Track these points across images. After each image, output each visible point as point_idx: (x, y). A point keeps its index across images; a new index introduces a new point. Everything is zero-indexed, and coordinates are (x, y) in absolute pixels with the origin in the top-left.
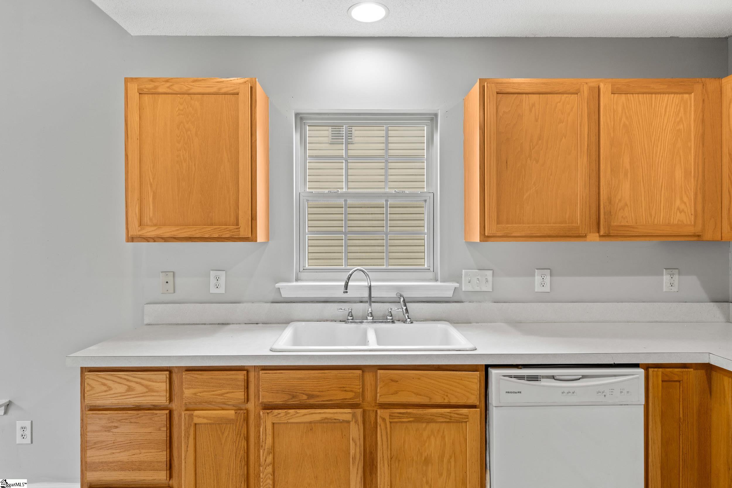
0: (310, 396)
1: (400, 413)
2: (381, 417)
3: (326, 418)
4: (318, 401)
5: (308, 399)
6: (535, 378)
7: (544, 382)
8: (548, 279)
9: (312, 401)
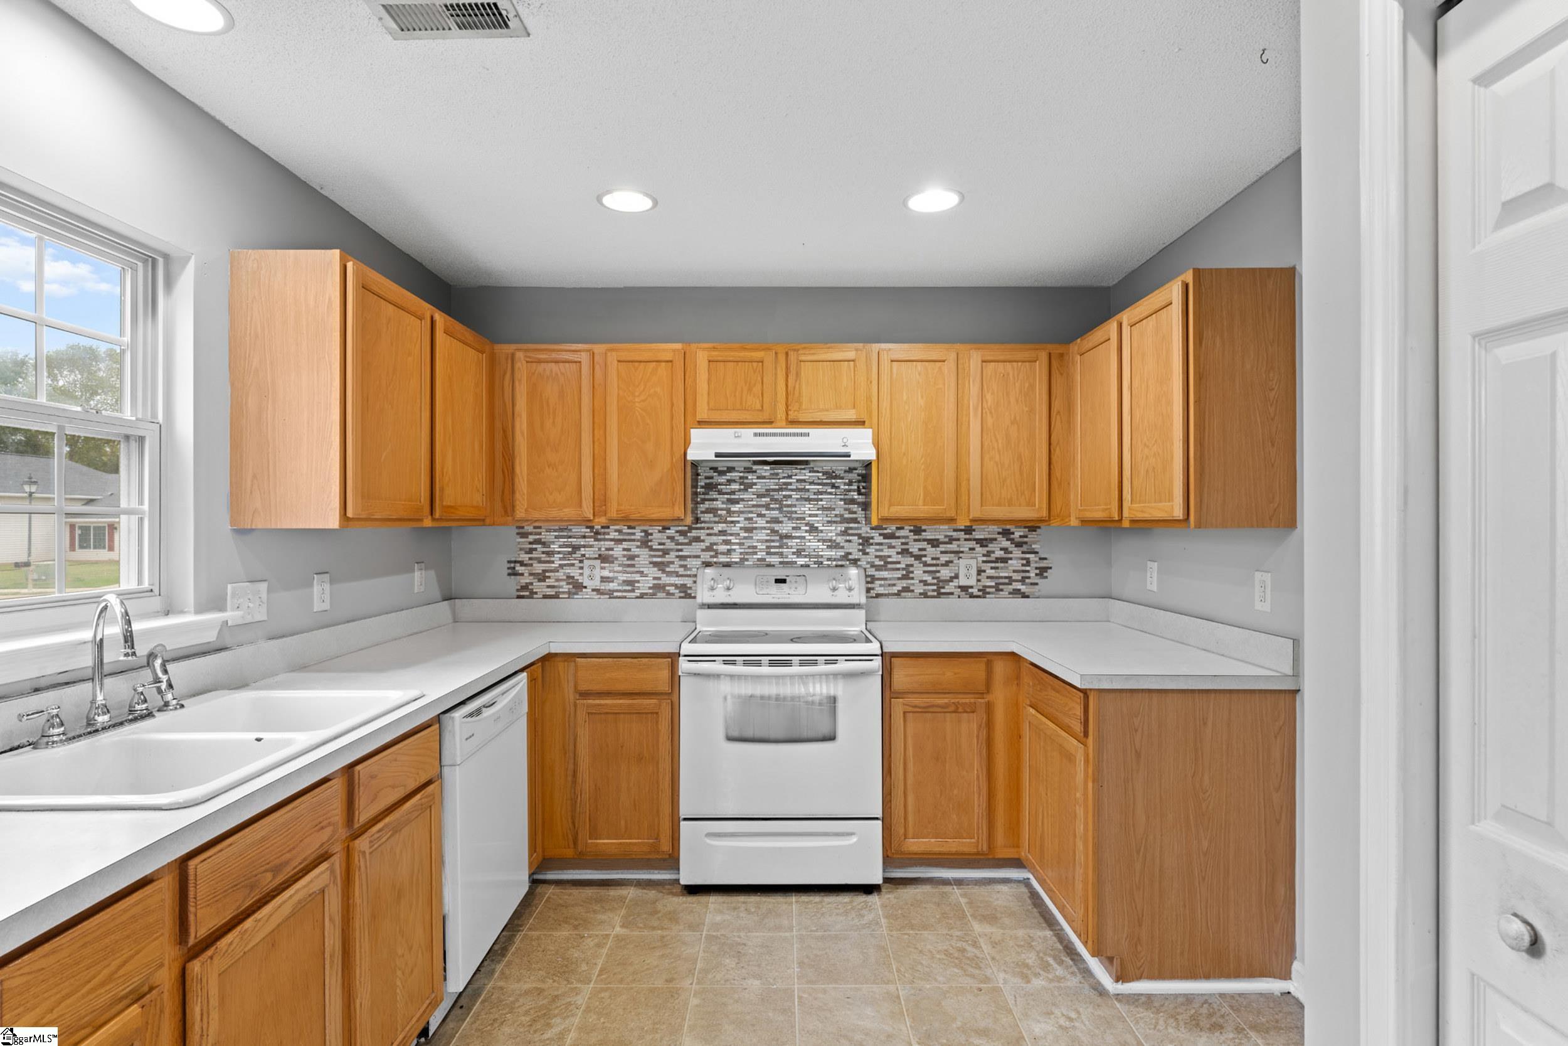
0: (276, 870)
1: (379, 831)
2: (360, 851)
3: (300, 902)
4: (295, 868)
5: (274, 877)
6: (478, 712)
7: (487, 713)
8: (327, 587)
9: (280, 878)
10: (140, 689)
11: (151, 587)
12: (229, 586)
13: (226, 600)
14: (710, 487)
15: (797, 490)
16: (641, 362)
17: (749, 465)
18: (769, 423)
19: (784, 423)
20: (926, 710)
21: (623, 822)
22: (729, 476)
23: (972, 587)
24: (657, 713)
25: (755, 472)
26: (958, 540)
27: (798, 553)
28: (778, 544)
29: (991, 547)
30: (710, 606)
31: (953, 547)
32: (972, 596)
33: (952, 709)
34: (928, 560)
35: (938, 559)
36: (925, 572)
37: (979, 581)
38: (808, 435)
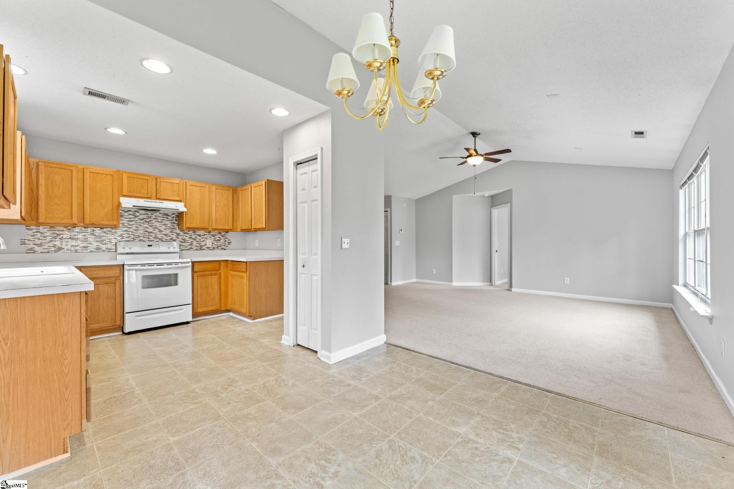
14: (122, 216)
15: (155, 219)
16: (99, 173)
17: (136, 210)
18: (150, 198)
19: (155, 199)
20: (203, 275)
21: (101, 319)
22: (129, 213)
23: (210, 247)
24: (115, 283)
25: (139, 212)
26: (206, 235)
27: (155, 238)
28: (147, 235)
29: (216, 237)
30: (122, 254)
31: (205, 236)
32: (210, 250)
33: (210, 275)
34: (198, 240)
35: (201, 240)
36: (197, 243)
37: (212, 246)
38: (163, 203)
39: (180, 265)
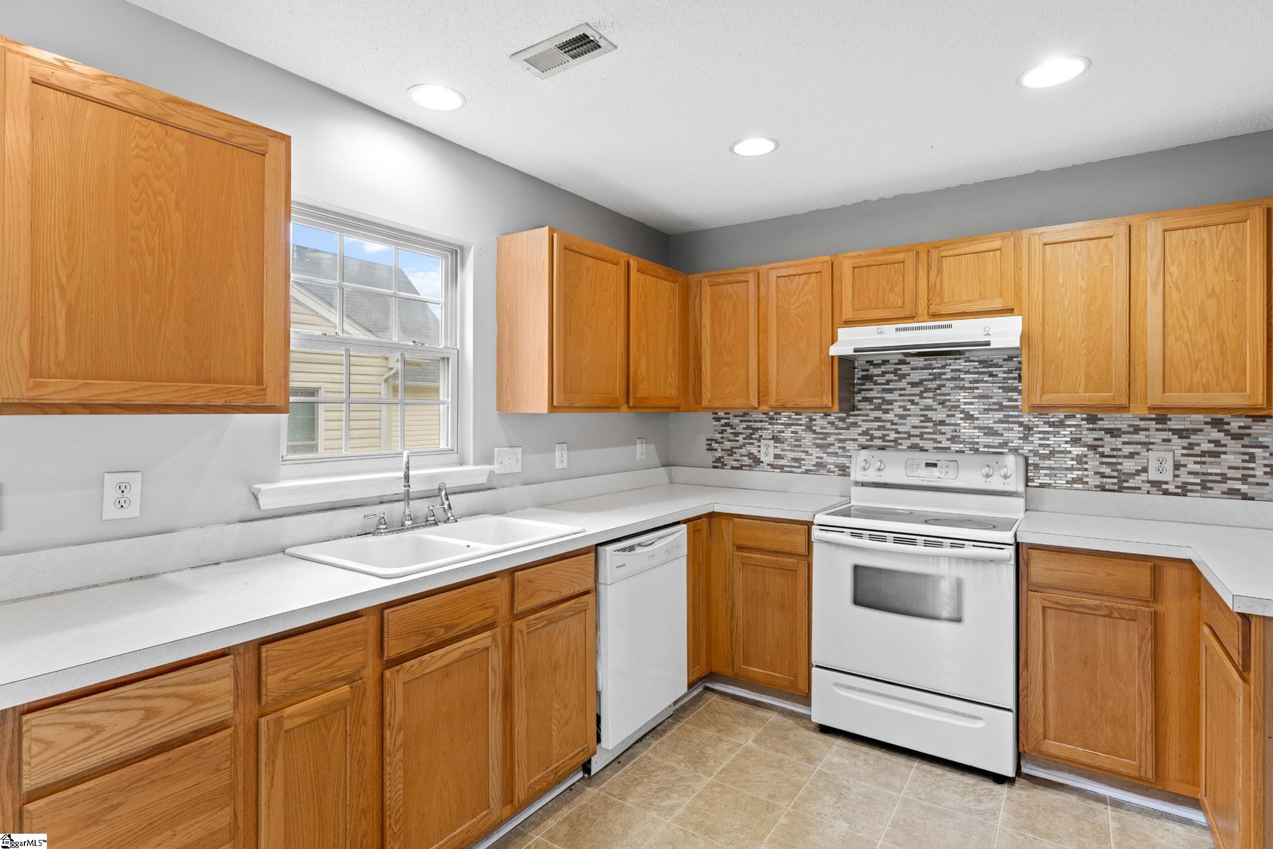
0: (448, 628)
1: (536, 619)
2: (519, 630)
3: (466, 652)
4: (463, 630)
5: (446, 632)
6: (631, 548)
7: (639, 550)
8: (565, 453)
9: (450, 634)
10: (431, 508)
11: (452, 448)
12: (496, 450)
13: (494, 458)
14: (868, 378)
15: (953, 379)
16: (795, 275)
17: (902, 357)
18: (911, 318)
19: (926, 317)
20: (1070, 608)
21: (768, 658)
22: (883, 368)
23: (1167, 483)
24: (796, 571)
25: (909, 363)
26: (1147, 430)
27: (953, 439)
28: (931, 430)
29: (1194, 438)
30: (863, 484)
31: (1141, 437)
32: (1166, 493)
33: (1105, 612)
34: (1107, 450)
35: (1120, 450)
36: (1102, 463)
37: (1176, 476)
38: (950, 326)
39: (969, 551)
